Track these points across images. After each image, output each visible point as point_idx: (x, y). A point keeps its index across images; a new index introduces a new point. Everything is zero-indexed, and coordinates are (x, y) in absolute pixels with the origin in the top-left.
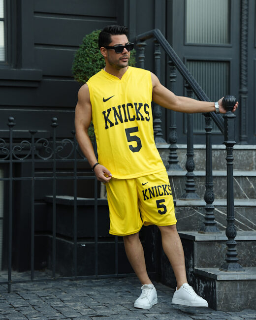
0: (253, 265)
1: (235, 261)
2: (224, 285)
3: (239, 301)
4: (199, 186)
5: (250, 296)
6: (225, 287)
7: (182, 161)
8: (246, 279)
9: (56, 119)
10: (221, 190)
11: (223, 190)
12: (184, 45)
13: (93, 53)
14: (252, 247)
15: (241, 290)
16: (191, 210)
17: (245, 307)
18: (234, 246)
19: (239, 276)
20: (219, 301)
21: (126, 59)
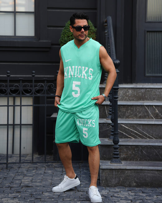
0: (136, 160)
1: (118, 158)
2: (105, 171)
3: (114, 181)
4: (122, 111)
5: (121, 178)
6: (106, 173)
7: (120, 95)
8: (118, 168)
9: (34, 72)
10: (136, 114)
11: (138, 113)
12: (146, 22)
13: (68, 32)
14: (136, 149)
15: (116, 175)
16: (107, 126)
17: (118, 185)
18: (117, 148)
19: (114, 166)
20: (102, 181)
21: (84, 35)
